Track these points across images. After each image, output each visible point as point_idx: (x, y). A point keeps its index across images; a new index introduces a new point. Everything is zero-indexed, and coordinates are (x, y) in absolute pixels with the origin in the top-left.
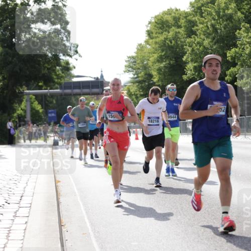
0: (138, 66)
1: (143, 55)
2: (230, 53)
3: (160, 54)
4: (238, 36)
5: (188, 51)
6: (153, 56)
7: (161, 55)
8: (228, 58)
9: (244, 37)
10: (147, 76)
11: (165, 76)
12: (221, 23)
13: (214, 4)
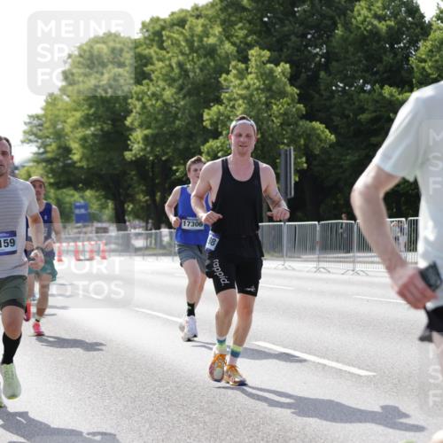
0: (46, 132)
1: (57, 112)
2: (208, 114)
3: (86, 112)
4: (224, 84)
5: (135, 108)
6: (73, 116)
7: (88, 114)
8: (204, 124)
9: (235, 87)
10: (61, 151)
11: (93, 151)
12: (195, 60)
13: (183, 27)
